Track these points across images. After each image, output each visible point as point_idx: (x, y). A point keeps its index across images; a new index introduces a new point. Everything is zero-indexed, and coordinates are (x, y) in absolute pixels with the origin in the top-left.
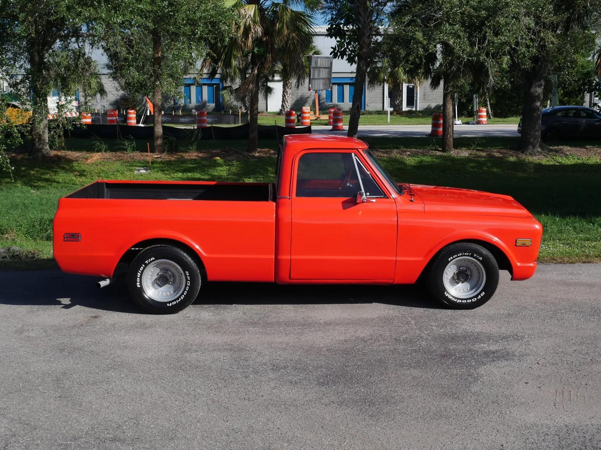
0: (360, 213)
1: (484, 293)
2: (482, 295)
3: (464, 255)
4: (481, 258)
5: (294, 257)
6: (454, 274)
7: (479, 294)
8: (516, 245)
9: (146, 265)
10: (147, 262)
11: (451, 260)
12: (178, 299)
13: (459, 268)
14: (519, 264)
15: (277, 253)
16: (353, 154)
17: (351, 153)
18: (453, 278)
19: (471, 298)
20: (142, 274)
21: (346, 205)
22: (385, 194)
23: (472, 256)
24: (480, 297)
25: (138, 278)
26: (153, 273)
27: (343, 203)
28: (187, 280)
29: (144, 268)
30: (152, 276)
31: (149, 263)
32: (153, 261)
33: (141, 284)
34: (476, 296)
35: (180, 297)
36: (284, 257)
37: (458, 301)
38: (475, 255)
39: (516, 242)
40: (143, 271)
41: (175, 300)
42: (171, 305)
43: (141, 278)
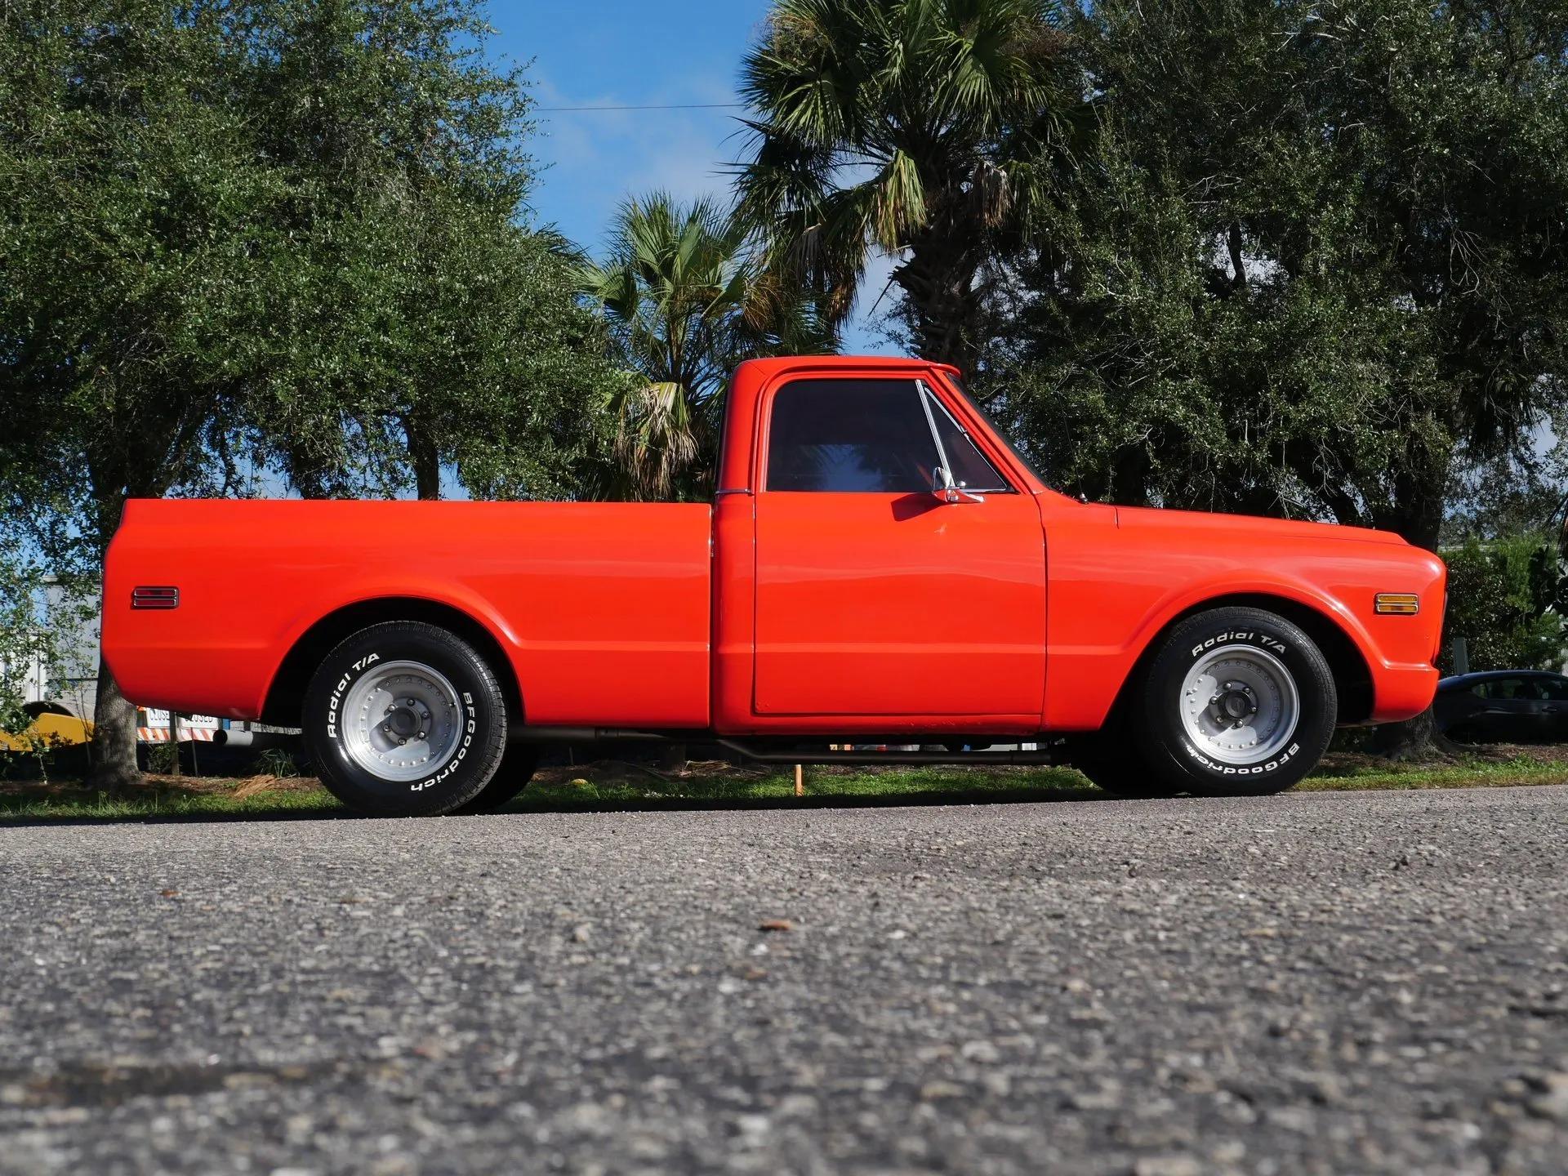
0: (942, 530)
1: (1296, 747)
2: (1292, 752)
3: (1235, 641)
4: (1282, 648)
5: (762, 648)
6: (1211, 702)
7: (1285, 749)
8: (1376, 612)
9: (356, 676)
10: (357, 666)
11: (1200, 654)
12: (441, 772)
13: (1222, 684)
14: (1387, 663)
15: (716, 639)
16: (919, 383)
17: (913, 381)
18: (1207, 713)
19: (1262, 764)
20: (342, 701)
21: (902, 511)
22: (1009, 484)
23: (1256, 642)
24: (1286, 757)
25: (332, 713)
26: (373, 705)
27: (895, 504)
28: (467, 716)
29: (350, 685)
30: (370, 714)
31: (364, 670)
32: (375, 663)
33: (338, 730)
34: (1277, 757)
35: (446, 766)
36: (738, 648)
37: (1226, 771)
38: (1265, 639)
39: (1376, 602)
40: (345, 694)
41: (433, 776)
42: (420, 788)
43: (339, 712)
